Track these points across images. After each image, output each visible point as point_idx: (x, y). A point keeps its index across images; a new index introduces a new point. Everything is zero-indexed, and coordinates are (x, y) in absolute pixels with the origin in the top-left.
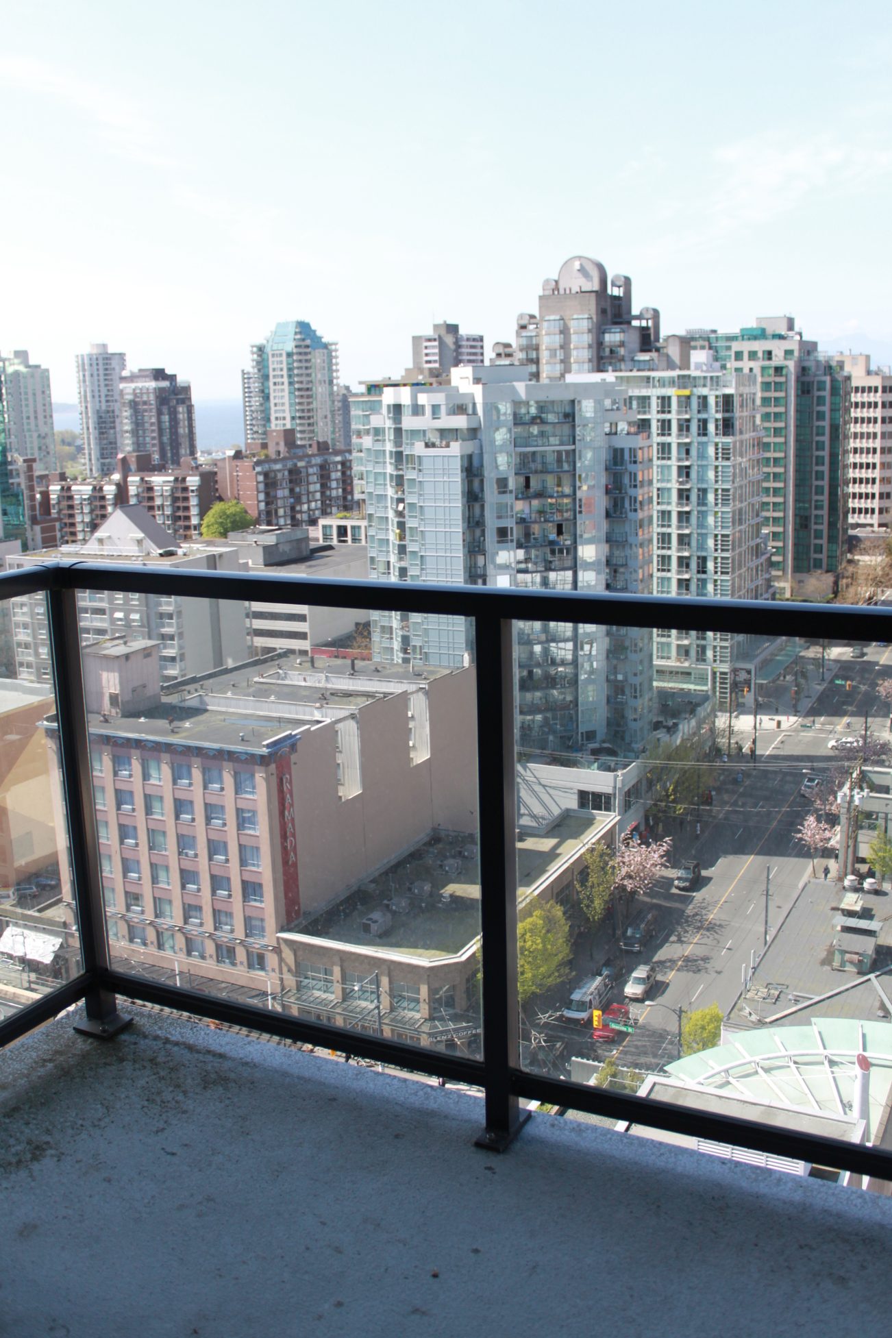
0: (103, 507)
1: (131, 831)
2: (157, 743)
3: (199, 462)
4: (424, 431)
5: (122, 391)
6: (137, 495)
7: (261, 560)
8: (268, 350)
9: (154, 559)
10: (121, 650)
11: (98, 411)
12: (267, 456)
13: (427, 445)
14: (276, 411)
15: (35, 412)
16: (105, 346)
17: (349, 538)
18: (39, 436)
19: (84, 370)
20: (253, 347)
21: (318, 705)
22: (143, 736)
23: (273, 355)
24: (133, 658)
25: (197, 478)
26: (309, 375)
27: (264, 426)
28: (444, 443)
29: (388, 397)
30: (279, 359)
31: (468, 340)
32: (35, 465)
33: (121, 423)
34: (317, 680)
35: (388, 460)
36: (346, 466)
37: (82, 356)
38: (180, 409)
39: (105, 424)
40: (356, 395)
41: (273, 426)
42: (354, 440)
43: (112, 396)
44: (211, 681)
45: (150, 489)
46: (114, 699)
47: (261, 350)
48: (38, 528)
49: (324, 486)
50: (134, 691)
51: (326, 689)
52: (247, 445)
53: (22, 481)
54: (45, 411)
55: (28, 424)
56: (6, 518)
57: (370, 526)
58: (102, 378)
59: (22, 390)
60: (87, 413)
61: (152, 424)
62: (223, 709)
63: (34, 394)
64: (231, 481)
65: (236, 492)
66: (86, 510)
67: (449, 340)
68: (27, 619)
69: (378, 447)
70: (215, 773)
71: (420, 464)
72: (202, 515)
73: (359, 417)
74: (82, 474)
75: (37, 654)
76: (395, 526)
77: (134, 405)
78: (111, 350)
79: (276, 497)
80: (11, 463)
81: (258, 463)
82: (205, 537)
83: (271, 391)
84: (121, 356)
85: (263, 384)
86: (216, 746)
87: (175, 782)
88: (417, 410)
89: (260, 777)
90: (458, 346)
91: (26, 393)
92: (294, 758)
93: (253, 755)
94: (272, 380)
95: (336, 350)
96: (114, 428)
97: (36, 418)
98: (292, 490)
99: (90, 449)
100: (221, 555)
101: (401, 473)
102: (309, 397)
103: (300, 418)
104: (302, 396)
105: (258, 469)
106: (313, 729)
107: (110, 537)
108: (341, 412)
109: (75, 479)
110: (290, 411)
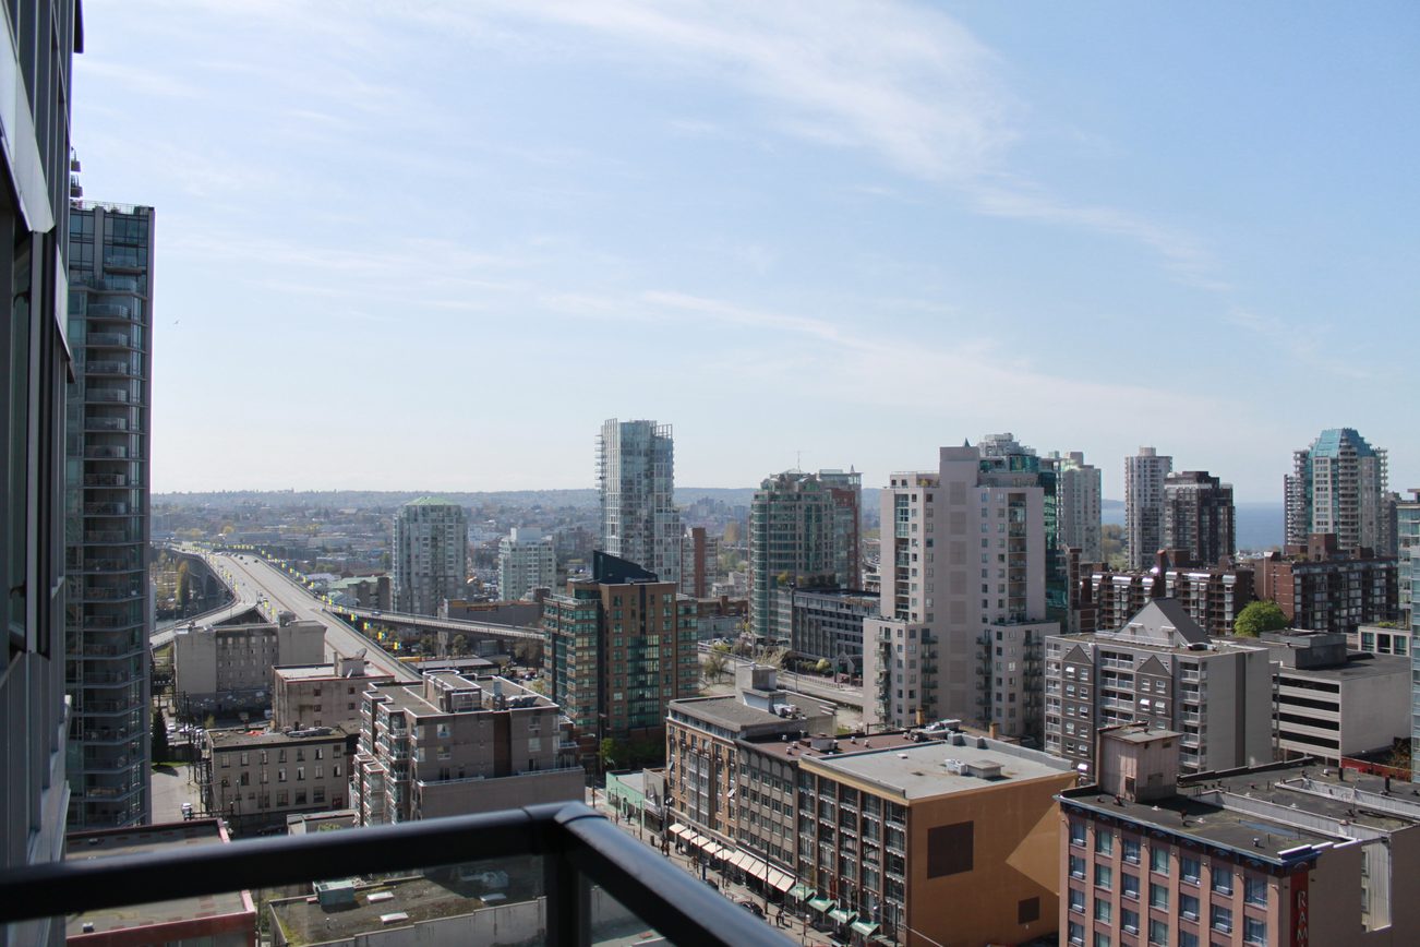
0: (1141, 598)
1: (1133, 918)
2: (1168, 835)
3: (1238, 562)
5: (1166, 491)
6: (1174, 589)
7: (1293, 663)
8: (1312, 456)
9: (1184, 651)
10: (1141, 737)
11: (1143, 509)
12: (1306, 559)
14: (1318, 516)
15: (1086, 507)
16: (1153, 450)
17: (1392, 648)
18: (1088, 529)
19: (1132, 471)
20: (1296, 453)
21: (1343, 821)
22: (1155, 825)
23: (1317, 462)
24: (1152, 746)
25: (1233, 577)
26: (1354, 482)
27: (1305, 530)
30: (1323, 465)
32: (1080, 555)
33: (1164, 520)
34: (1345, 795)
36: (1392, 574)
37: (1132, 458)
38: (1222, 511)
39: (1149, 520)
40: (1406, 503)
41: (1315, 531)
42: (1401, 548)
43: (1157, 495)
44: (1229, 779)
45: (1187, 584)
46: (1130, 784)
48: (1078, 612)
49: (1367, 594)
50: (1150, 778)
51: (1355, 805)
52: (1286, 547)
53: (1068, 569)
54: (1094, 506)
55: (1079, 518)
56: (1050, 601)
57: (1415, 638)
58: (1148, 479)
59: (1076, 488)
60: (1132, 510)
61: (1193, 523)
62: (1241, 810)
63: (1086, 491)
64: (1268, 582)
65: (1272, 593)
66: (1124, 599)
68: (1059, 696)
70: (1224, 875)
72: (1236, 613)
73: (1407, 525)
74: (1124, 566)
75: (1065, 730)
77: (1177, 505)
78: (1159, 454)
79: (1313, 601)
80: (1058, 552)
81: (1296, 566)
82: (1238, 635)
83: (1314, 496)
84: (1168, 460)
85: (1305, 488)
86: (1228, 847)
87: (1181, 877)
89: (1272, 889)
91: (1079, 491)
92: (1312, 873)
93: (1266, 864)
94: (1315, 486)
95: (1385, 458)
96: (1157, 525)
97: (1086, 513)
98: (1331, 595)
99: (1133, 543)
100: (1251, 654)
102: (1353, 503)
103: (1343, 523)
104: (1346, 502)
105: (1296, 572)
106: (1335, 846)
107: (1142, 627)
108: (1388, 519)
109: (1117, 570)
110: (1333, 517)
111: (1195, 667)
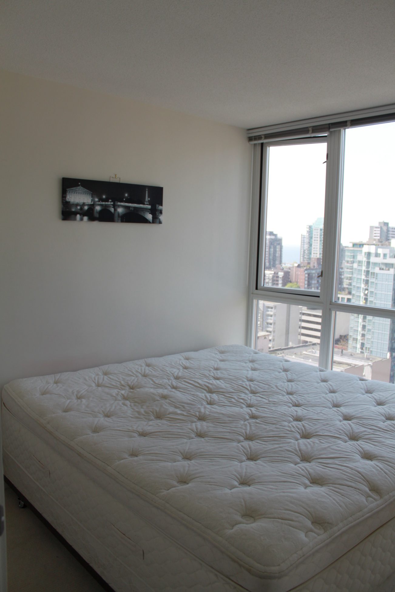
3: (283, 267)
4: (379, 264)
8: (313, 227)
12: (310, 267)
13: (380, 269)
14: (314, 251)
20: (307, 226)
24: (260, 338)
25: (283, 273)
27: (309, 256)
28: (387, 269)
29: (365, 249)
30: (317, 231)
31: (392, 229)
35: (363, 273)
38: (278, 247)
40: (348, 247)
41: (313, 256)
42: (345, 264)
44: (287, 351)
47: (310, 227)
52: (302, 262)
57: (353, 298)
64: (295, 276)
65: (297, 280)
67: (385, 228)
69: (359, 268)
71: (377, 276)
76: (363, 299)
79: (312, 283)
81: (306, 270)
83: (313, 243)
85: (310, 240)
88: (377, 255)
90: (388, 231)
94: (313, 239)
101: (368, 279)
105: (306, 272)
110: (320, 251)
111: (272, 308)
